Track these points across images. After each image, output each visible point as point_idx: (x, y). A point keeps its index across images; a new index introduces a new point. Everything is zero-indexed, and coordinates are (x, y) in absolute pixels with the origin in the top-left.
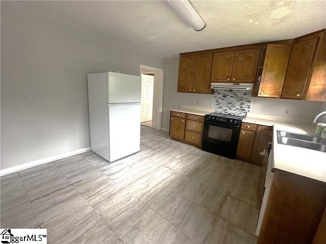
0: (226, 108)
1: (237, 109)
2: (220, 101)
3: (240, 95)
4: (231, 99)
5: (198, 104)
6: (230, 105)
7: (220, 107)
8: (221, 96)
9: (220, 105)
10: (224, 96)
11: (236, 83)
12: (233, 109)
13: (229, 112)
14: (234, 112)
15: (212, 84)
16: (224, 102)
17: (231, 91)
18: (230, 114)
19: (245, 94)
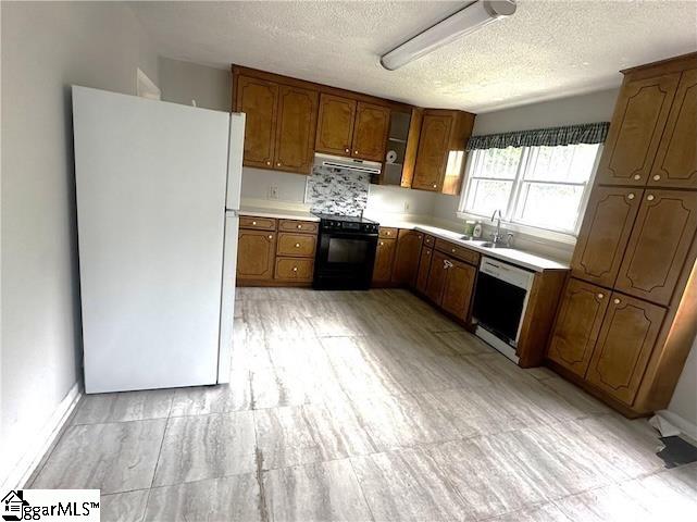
0: (331, 203)
1: (348, 204)
2: (320, 189)
3: (352, 179)
4: (340, 186)
5: (273, 194)
6: (336, 198)
7: (320, 202)
8: (322, 180)
9: (321, 198)
10: (326, 180)
11: (359, 159)
12: (341, 204)
13: (336, 209)
14: (345, 209)
15: (317, 155)
16: (327, 191)
17: (339, 170)
18: (337, 214)
19: (360, 178)
